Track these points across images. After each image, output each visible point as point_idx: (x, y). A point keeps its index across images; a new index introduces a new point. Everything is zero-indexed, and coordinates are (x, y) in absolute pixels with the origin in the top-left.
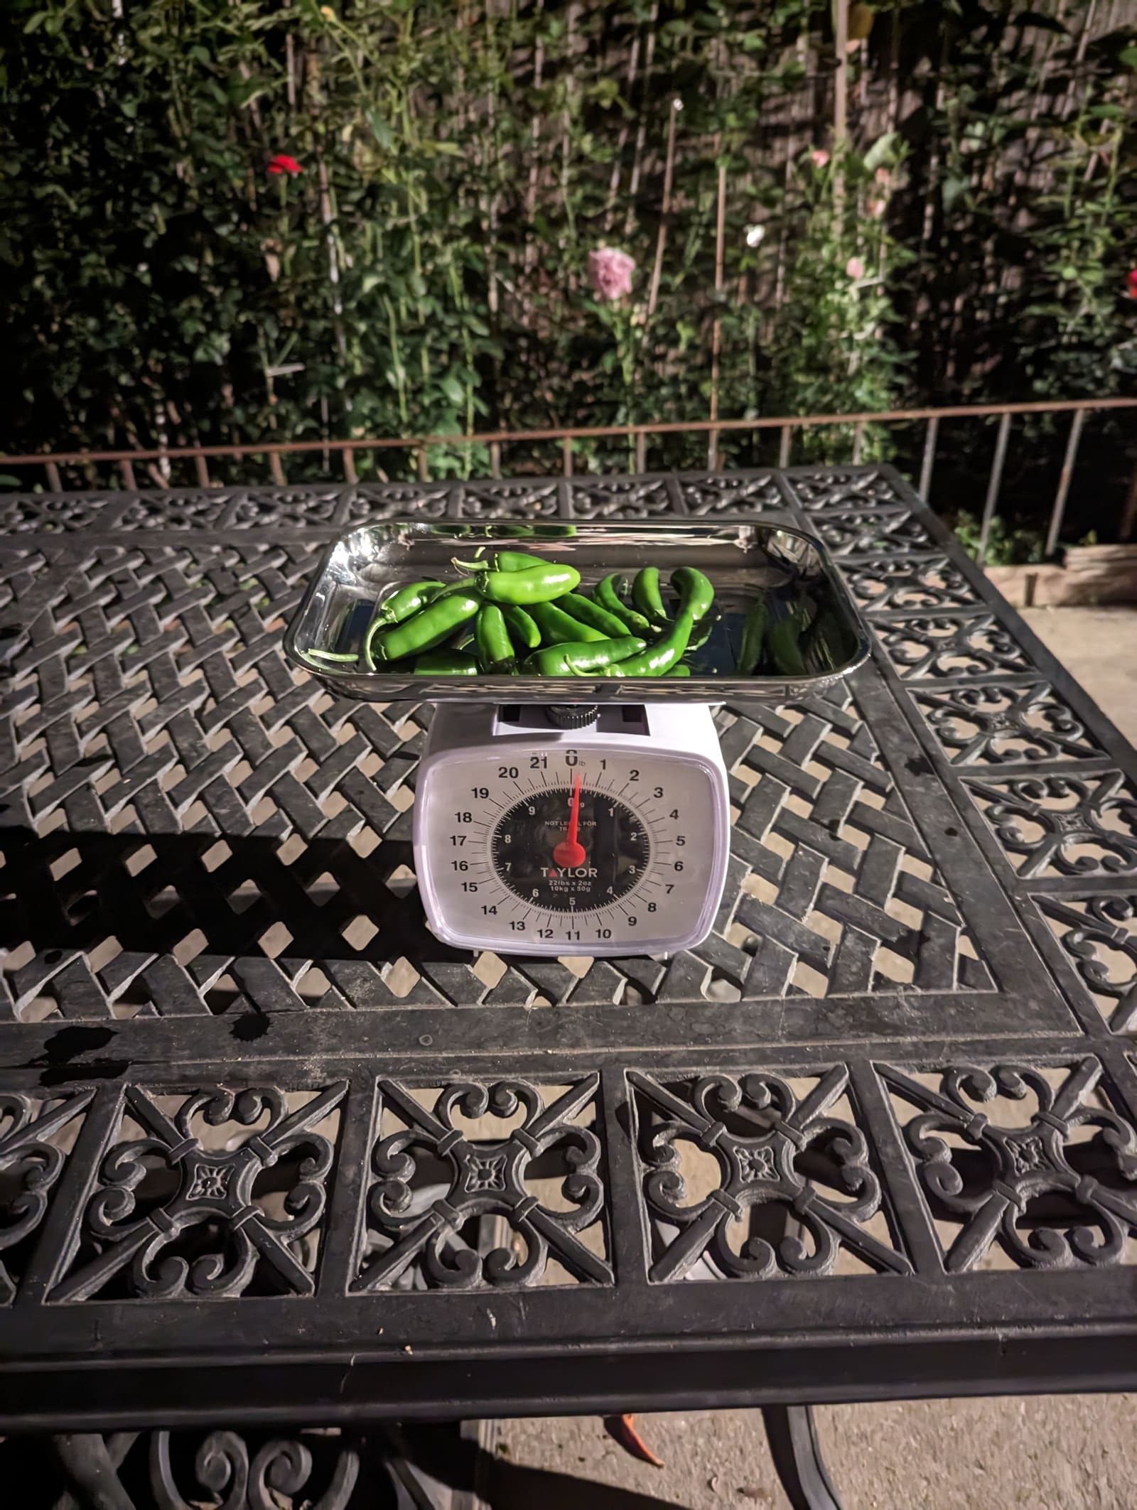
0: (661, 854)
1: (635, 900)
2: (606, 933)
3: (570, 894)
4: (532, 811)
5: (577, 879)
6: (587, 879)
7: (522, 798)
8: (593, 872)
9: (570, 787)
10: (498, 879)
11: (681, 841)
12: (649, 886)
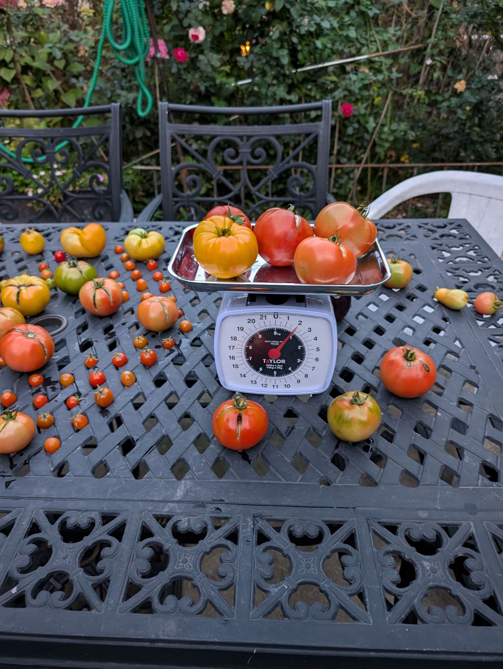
0: (310, 354)
1: (300, 373)
2: (288, 386)
3: (274, 370)
4: (260, 336)
5: (277, 364)
6: (281, 364)
7: (256, 331)
8: (283, 361)
9: (275, 327)
10: (247, 363)
11: (318, 349)
12: (305, 367)
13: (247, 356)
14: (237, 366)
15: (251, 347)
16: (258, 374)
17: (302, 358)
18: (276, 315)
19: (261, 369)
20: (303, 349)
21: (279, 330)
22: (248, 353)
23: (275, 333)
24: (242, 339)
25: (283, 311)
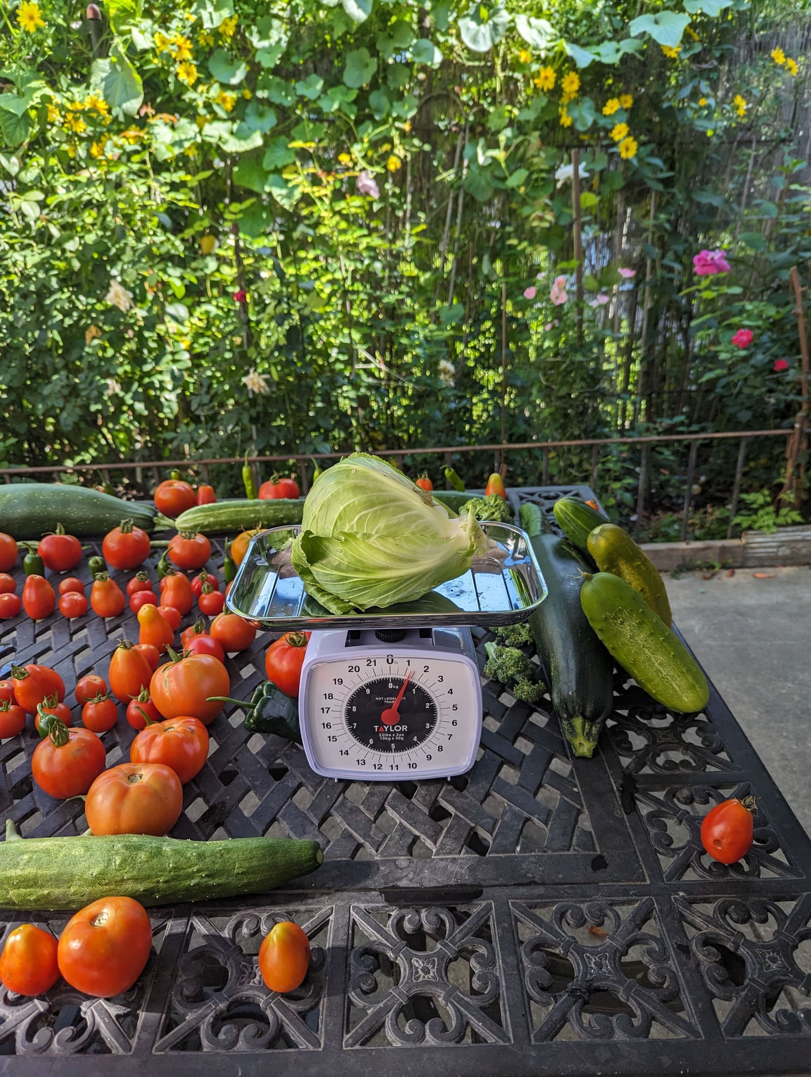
0: (443, 716)
1: (430, 744)
2: (413, 766)
3: (392, 742)
4: (368, 691)
5: (395, 732)
6: (401, 732)
7: (362, 684)
8: (405, 728)
9: (390, 677)
10: (349, 734)
11: (455, 707)
12: (438, 735)
13: (350, 722)
14: (335, 739)
15: (354, 709)
16: (367, 749)
17: (433, 721)
18: (390, 661)
19: (371, 741)
20: (433, 709)
21: (396, 681)
22: (351, 717)
23: (391, 686)
24: (341, 697)
25: (400, 653)
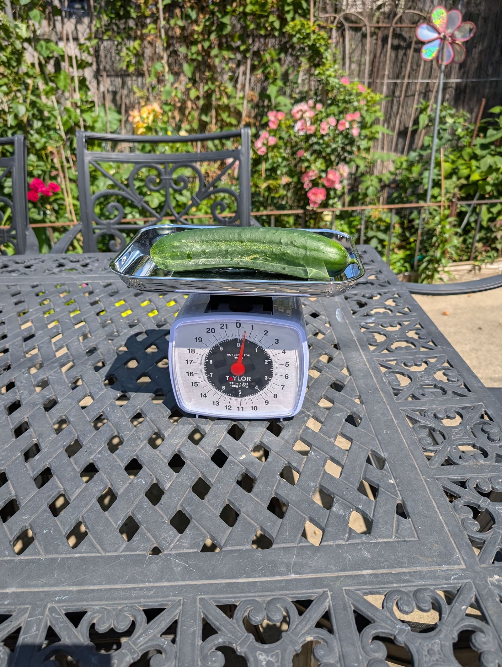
0: (278, 371)
1: (268, 392)
2: (255, 408)
3: (239, 389)
5: (242, 382)
6: (246, 382)
7: (217, 343)
8: (249, 379)
9: (238, 338)
10: (207, 380)
11: (287, 364)
12: (274, 386)
13: (208, 372)
14: (196, 384)
15: (211, 362)
16: (221, 393)
17: (270, 374)
18: (239, 324)
19: (224, 388)
20: (270, 363)
21: (242, 342)
22: (208, 368)
23: (238, 345)
24: (201, 352)
25: (246, 319)
